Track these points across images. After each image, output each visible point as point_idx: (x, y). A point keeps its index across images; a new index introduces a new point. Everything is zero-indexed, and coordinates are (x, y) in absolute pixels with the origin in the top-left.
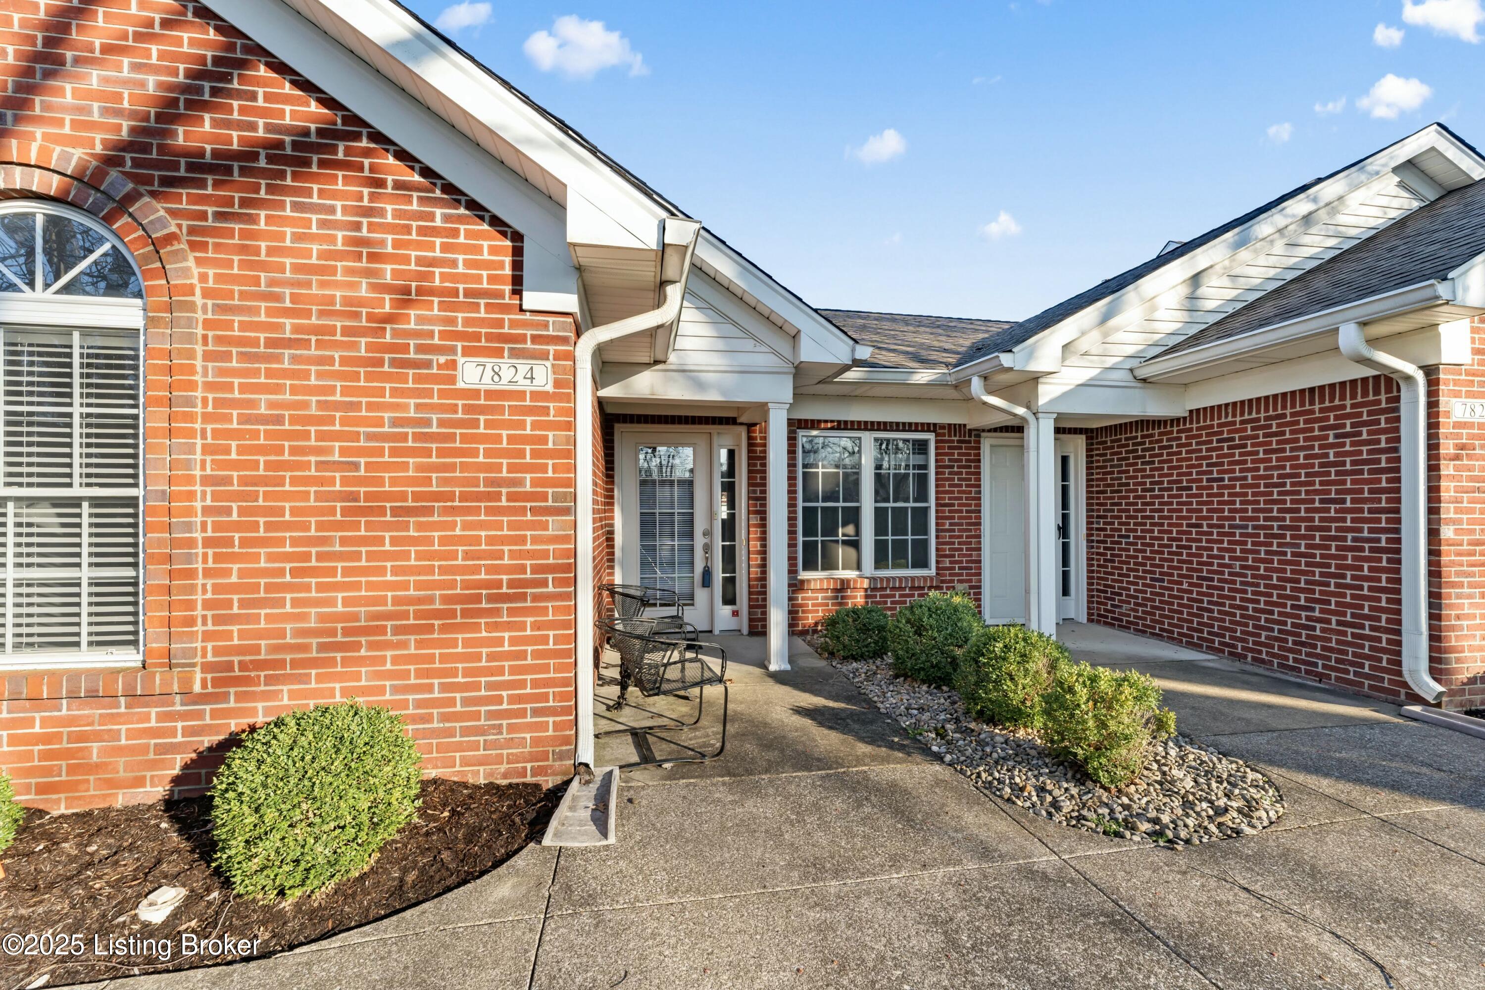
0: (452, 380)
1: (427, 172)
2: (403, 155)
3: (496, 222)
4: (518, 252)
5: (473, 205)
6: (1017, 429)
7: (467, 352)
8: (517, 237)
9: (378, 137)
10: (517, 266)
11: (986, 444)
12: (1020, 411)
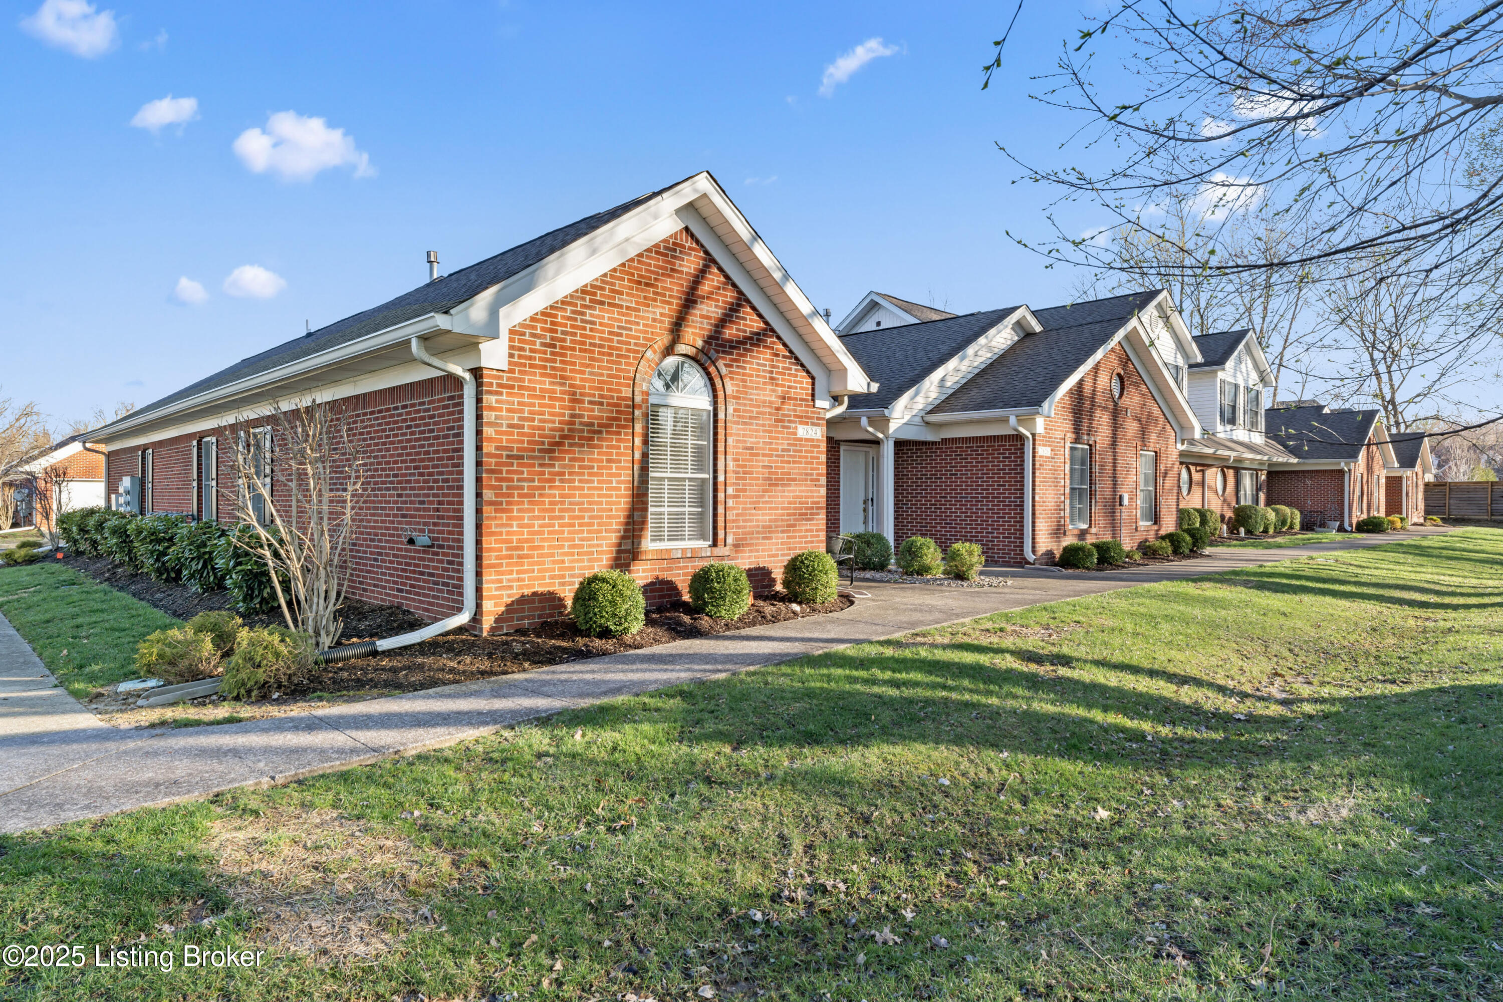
0: (795, 434)
1: (791, 352)
2: (785, 345)
3: (808, 372)
4: (813, 384)
5: (802, 365)
6: (877, 442)
7: (801, 423)
8: (813, 378)
9: (779, 338)
10: (813, 389)
11: (842, 448)
12: (881, 436)
